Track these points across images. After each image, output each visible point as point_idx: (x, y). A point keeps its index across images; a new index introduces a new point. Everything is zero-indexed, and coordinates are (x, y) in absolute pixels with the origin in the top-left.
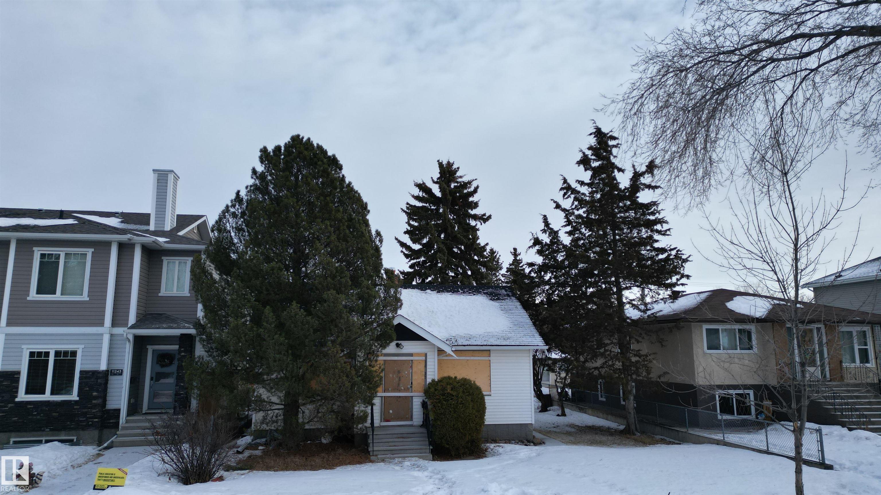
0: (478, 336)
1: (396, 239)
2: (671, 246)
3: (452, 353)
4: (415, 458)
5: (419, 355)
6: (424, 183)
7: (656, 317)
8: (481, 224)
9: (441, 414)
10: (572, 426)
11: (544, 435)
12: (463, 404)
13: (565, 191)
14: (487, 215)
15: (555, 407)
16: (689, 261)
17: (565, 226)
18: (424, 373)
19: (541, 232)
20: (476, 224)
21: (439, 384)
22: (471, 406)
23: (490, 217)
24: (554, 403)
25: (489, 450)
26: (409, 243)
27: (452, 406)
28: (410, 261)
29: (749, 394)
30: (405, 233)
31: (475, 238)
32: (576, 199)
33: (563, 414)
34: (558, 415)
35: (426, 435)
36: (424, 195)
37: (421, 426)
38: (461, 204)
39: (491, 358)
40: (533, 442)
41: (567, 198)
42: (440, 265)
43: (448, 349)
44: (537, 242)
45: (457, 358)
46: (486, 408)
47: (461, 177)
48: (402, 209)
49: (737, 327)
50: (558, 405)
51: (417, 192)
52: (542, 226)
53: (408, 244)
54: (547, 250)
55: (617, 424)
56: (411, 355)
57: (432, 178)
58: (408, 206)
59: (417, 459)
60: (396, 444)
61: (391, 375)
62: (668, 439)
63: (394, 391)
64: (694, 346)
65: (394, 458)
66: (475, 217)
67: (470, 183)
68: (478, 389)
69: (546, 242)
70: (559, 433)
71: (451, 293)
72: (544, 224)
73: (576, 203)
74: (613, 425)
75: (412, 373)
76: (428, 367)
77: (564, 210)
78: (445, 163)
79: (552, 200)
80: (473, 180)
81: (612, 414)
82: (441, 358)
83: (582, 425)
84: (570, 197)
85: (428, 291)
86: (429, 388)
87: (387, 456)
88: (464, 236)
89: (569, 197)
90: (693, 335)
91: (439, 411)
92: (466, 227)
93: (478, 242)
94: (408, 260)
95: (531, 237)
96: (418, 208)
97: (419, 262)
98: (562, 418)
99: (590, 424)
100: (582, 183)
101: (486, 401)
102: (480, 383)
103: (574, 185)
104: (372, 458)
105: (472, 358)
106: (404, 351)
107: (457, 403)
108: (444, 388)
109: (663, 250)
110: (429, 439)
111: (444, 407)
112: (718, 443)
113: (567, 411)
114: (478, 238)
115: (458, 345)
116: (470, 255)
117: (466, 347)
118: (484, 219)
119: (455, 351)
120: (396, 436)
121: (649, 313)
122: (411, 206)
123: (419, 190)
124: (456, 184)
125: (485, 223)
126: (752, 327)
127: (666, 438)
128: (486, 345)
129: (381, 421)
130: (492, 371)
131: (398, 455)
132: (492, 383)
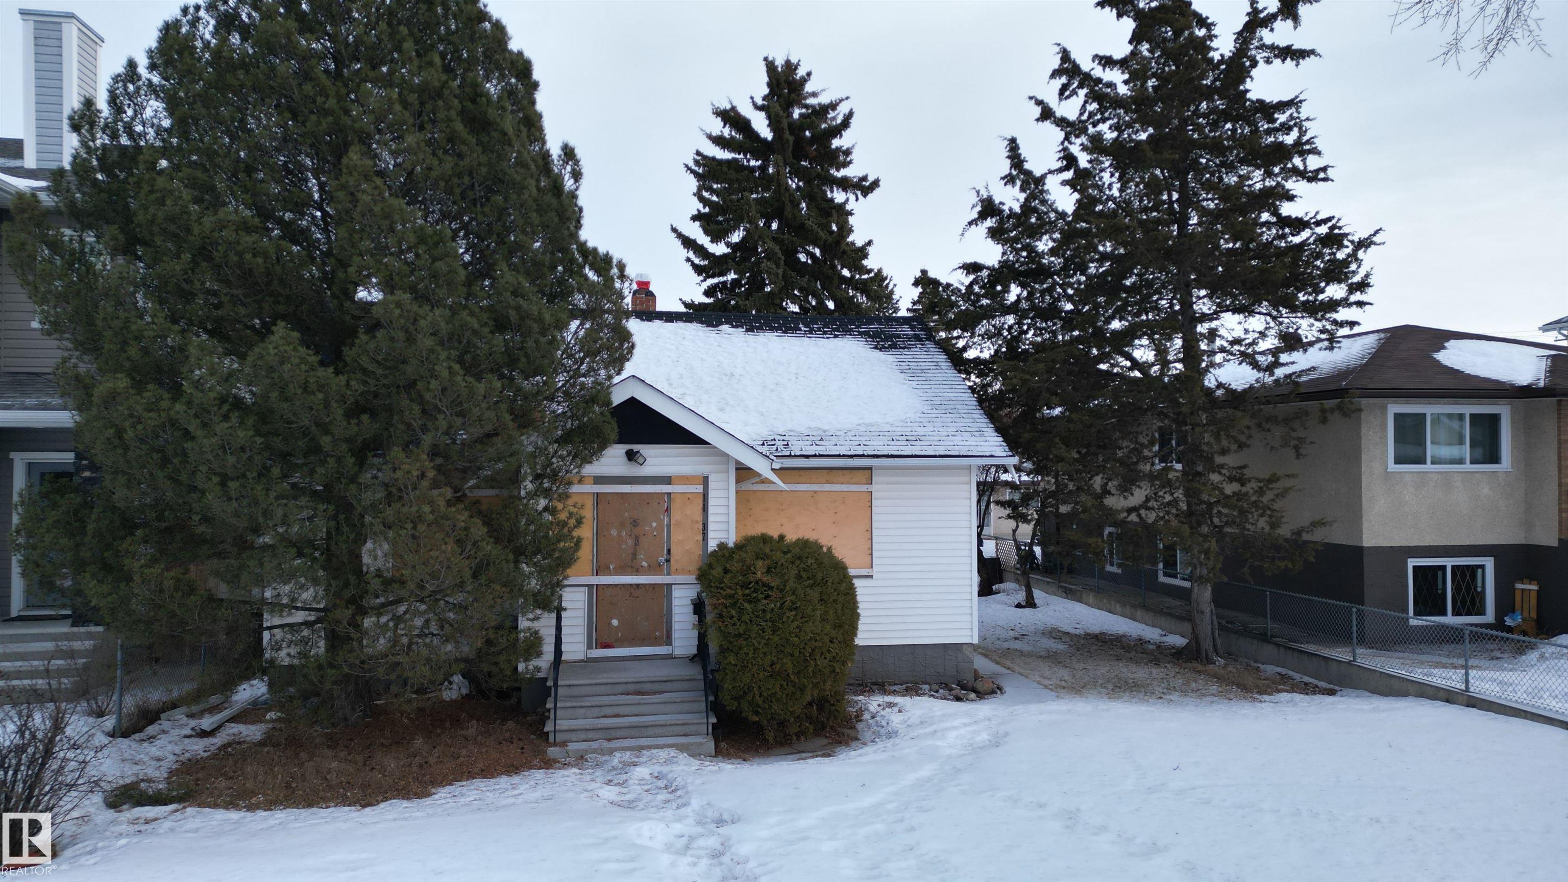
0: (842, 433)
1: (674, 230)
2: (1317, 213)
3: (773, 477)
4: (666, 750)
5: (686, 479)
6: (733, 108)
7: (1297, 384)
8: (857, 199)
9: (739, 635)
10: (1055, 634)
11: (998, 663)
12: (796, 609)
13: (1064, 80)
14: (871, 179)
15: (1009, 585)
16: (1375, 244)
17: (1060, 170)
18: (701, 526)
19: (1003, 182)
20: (847, 200)
21: (736, 557)
22: (818, 613)
23: (876, 184)
24: (1006, 575)
25: (866, 716)
26: (703, 240)
27: (769, 616)
28: (704, 280)
29: (1482, 567)
30: (694, 218)
31: (846, 230)
32: (1090, 97)
33: (1030, 603)
34: (1019, 606)
35: (701, 685)
36: (733, 133)
37: (693, 659)
38: (814, 154)
39: (874, 488)
40: (974, 690)
41: (1068, 97)
42: (768, 289)
43: (761, 466)
44: (989, 208)
45: (785, 487)
46: (858, 615)
47: (814, 95)
48: (687, 166)
49: (1469, 409)
50: (1017, 581)
51: (717, 127)
52: (1005, 167)
53: (699, 242)
54: (1015, 227)
55: (1159, 631)
57: (752, 98)
58: (698, 158)
59: (673, 752)
60: (620, 710)
61: (614, 532)
62: (1297, 677)
63: (622, 570)
64: (1364, 457)
65: (611, 752)
66: (845, 184)
67: (833, 106)
68: (840, 568)
69: (1011, 209)
70: (1029, 655)
71: (779, 333)
72: (1009, 161)
73: (1094, 106)
74: (1151, 633)
75: (669, 526)
76: (711, 510)
77: (1062, 122)
78: (779, 62)
79: (1031, 98)
80: (841, 100)
81: (1145, 607)
82: (747, 486)
83: (1077, 632)
84: (1076, 93)
85: (725, 328)
86: (710, 566)
87: (595, 745)
88: (820, 225)
89: (1074, 93)
90: (1364, 430)
91: (731, 629)
92: (824, 205)
93: (850, 239)
94: (701, 278)
95: (975, 199)
96: (721, 162)
97: (724, 283)
98: (1027, 611)
99: (1095, 629)
100: (1107, 62)
101: (859, 598)
102: (844, 551)
103: (1086, 65)
104: (553, 752)
105: (827, 487)
106: (648, 470)
107: (781, 608)
108: (749, 568)
109: (1299, 224)
110: (706, 696)
111: (746, 618)
112: (1448, 697)
113: (1038, 594)
114: (850, 231)
115: (790, 456)
116: (833, 267)
117: (811, 459)
118: (865, 187)
119: (781, 469)
120: (620, 688)
121: (1280, 372)
122: (705, 157)
123: (722, 124)
124: (804, 111)
125: (865, 196)
126: (1503, 410)
127: (1291, 673)
128: (863, 456)
129: (589, 647)
130: (875, 518)
131: (625, 742)
132: (875, 547)
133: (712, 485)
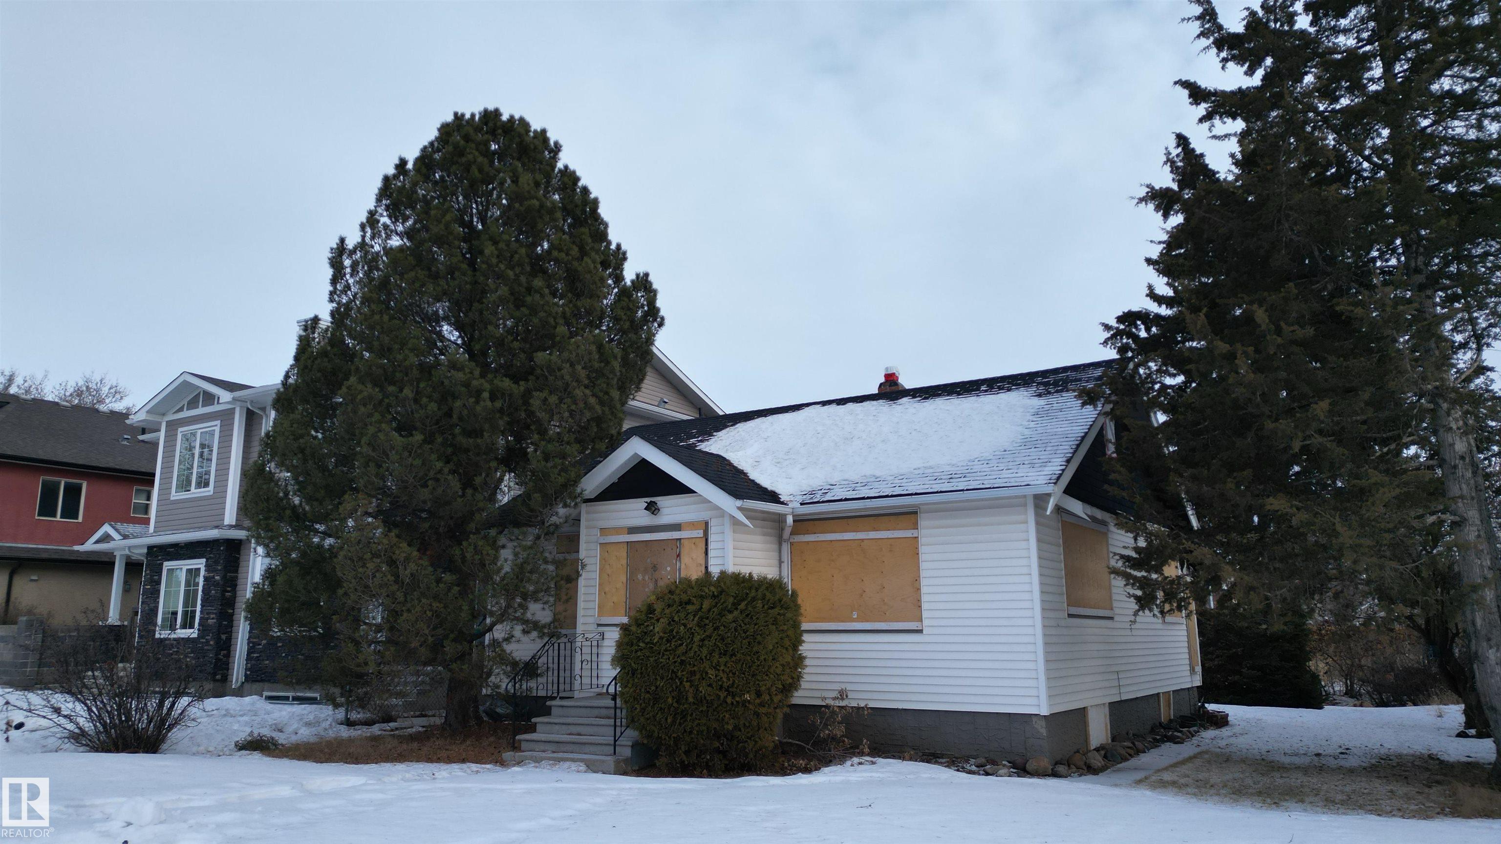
5: (693, 525)
39: (919, 533)
43: (728, 506)
56: (677, 527)
61: (640, 577)
75: (680, 570)
76: (711, 554)
105: (873, 535)
106: (664, 519)
130: (923, 565)
131: (560, 755)
132: (924, 598)
133: (713, 530)
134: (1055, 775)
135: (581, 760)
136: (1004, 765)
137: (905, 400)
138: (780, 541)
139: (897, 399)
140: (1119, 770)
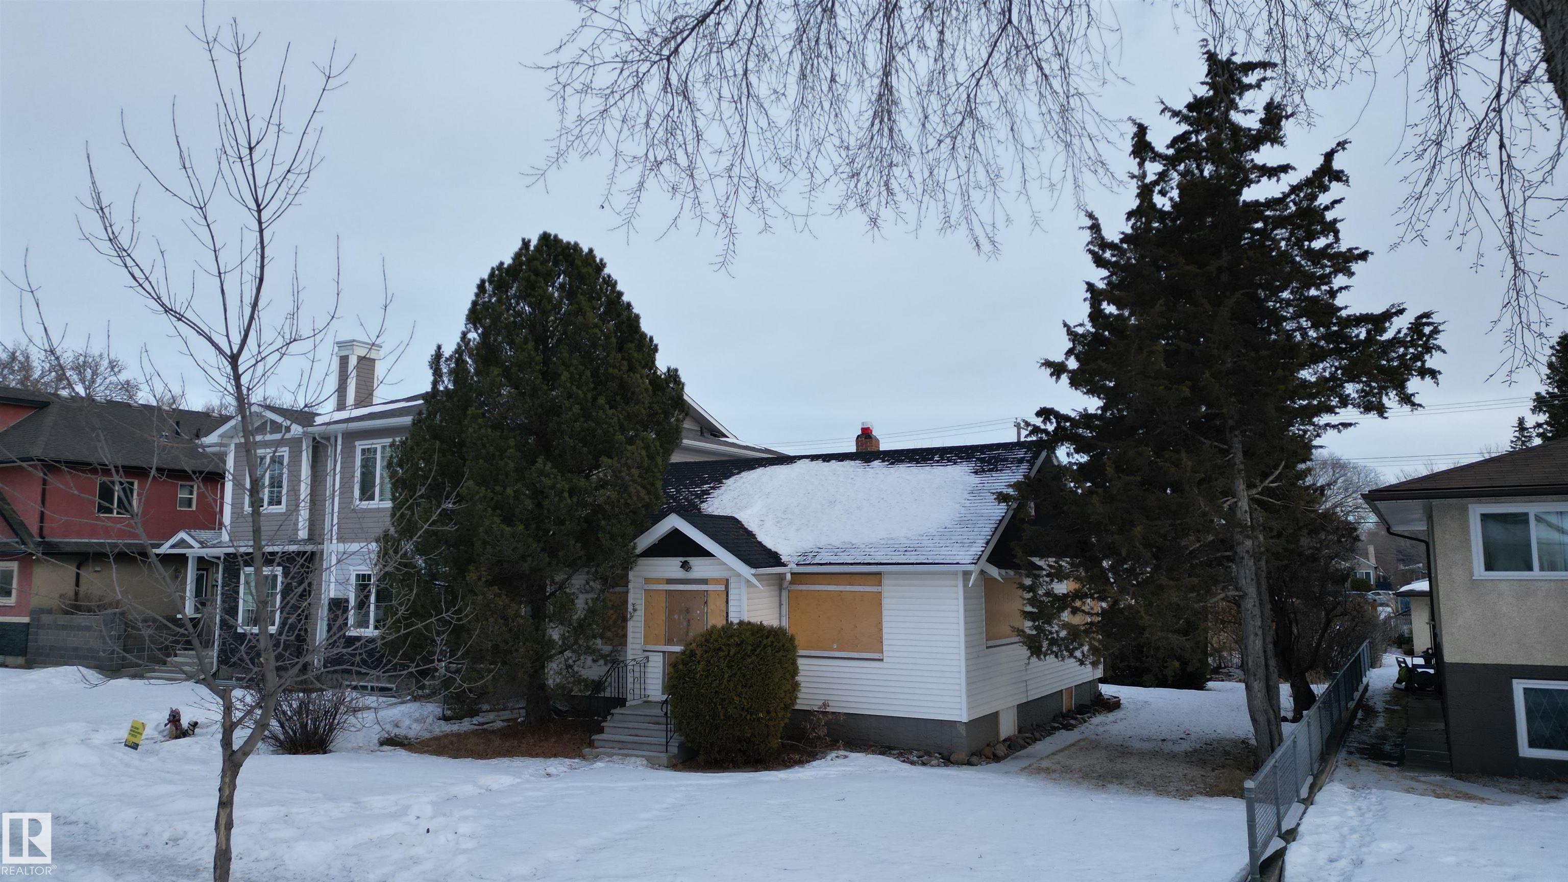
3: (752, 580)
5: (717, 581)
39: (883, 589)
43: (745, 572)
56: (704, 581)
63: (681, 642)
64: (1440, 562)
75: (707, 613)
76: (730, 603)
90: (1438, 533)
106: (695, 574)
130: (885, 613)
131: (626, 751)
132: (885, 636)
133: (732, 585)
134: (969, 763)
135: (643, 756)
136: (936, 757)
137: (876, 463)
138: (781, 589)
139: (870, 462)
140: (1017, 758)
